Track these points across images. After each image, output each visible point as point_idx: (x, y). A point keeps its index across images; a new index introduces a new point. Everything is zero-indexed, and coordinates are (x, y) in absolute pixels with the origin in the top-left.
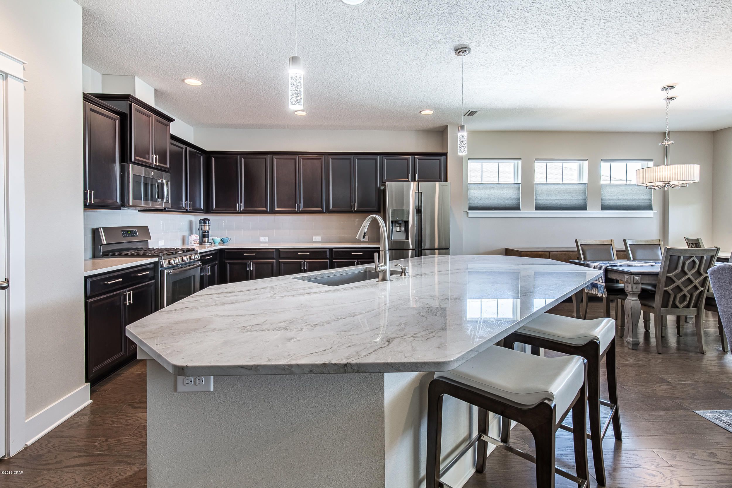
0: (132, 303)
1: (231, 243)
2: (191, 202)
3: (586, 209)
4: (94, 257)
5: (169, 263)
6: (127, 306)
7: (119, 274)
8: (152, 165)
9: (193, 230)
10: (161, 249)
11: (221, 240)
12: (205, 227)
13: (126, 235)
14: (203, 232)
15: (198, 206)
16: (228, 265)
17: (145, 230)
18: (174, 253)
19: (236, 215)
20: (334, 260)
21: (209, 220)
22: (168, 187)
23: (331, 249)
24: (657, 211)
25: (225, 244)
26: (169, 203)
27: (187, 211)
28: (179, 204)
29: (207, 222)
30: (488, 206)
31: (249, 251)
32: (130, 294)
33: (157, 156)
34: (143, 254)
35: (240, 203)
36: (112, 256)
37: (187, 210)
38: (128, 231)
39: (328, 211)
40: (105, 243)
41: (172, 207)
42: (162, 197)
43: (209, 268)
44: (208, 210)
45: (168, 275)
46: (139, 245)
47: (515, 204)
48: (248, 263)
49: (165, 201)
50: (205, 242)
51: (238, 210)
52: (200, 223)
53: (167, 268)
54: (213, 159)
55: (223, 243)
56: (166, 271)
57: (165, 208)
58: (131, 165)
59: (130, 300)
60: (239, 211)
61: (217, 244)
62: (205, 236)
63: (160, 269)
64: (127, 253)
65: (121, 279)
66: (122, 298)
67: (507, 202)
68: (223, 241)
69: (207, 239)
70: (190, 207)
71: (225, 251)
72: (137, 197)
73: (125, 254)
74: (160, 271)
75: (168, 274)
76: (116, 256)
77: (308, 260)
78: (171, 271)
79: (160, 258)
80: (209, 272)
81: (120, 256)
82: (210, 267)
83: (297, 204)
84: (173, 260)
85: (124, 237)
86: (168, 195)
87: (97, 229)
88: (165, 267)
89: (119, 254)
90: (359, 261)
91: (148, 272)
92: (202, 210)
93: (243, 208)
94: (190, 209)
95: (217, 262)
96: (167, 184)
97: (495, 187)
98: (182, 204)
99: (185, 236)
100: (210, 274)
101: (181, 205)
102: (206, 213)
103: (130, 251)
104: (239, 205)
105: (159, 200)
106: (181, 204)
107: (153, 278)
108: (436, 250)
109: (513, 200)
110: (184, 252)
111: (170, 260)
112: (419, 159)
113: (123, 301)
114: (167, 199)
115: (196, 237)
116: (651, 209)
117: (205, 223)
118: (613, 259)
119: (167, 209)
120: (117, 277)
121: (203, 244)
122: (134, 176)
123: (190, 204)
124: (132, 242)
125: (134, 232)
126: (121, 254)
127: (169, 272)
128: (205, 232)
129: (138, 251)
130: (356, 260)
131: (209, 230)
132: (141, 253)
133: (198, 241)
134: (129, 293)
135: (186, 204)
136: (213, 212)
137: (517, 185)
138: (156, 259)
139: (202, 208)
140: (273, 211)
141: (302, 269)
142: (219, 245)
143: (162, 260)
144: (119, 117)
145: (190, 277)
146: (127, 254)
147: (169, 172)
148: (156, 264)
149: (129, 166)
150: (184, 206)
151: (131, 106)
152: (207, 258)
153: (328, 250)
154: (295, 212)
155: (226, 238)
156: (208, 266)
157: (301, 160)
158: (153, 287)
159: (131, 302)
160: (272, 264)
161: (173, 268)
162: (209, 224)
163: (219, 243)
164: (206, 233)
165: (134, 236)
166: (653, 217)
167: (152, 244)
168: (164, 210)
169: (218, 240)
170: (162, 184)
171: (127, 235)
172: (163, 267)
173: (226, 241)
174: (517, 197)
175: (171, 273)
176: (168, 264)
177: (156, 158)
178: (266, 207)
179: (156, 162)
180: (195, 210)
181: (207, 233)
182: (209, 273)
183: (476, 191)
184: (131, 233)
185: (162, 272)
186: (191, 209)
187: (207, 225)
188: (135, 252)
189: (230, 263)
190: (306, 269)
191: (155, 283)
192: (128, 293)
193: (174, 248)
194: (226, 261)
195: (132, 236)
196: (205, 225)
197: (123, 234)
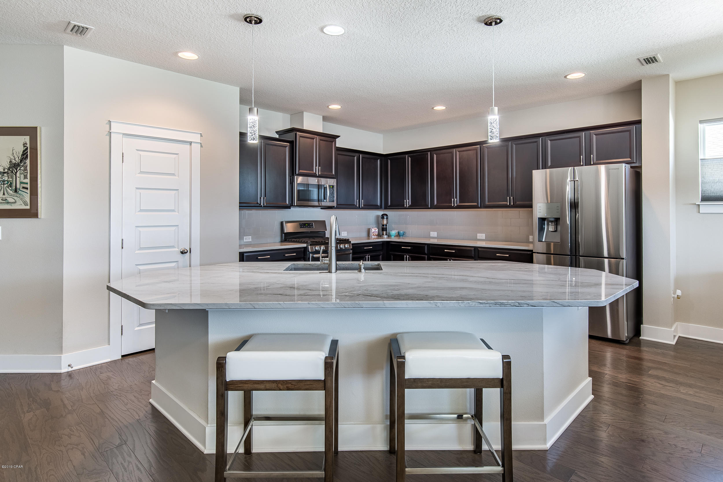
4: (281, 241)
11: (398, 233)
12: (383, 221)
13: (303, 227)
14: (382, 226)
16: (392, 257)
17: (323, 223)
19: (412, 211)
21: (387, 215)
23: (476, 248)
25: (401, 237)
26: (335, 202)
27: (359, 208)
29: (385, 217)
31: (406, 244)
35: (407, 200)
38: (305, 224)
39: (484, 206)
40: (286, 232)
44: (386, 206)
48: (405, 255)
49: (328, 201)
50: (384, 235)
51: (405, 206)
54: (389, 160)
56: (311, 255)
57: (334, 206)
60: (407, 207)
61: (393, 237)
62: (383, 229)
68: (399, 235)
69: (385, 232)
70: (362, 205)
71: (389, 243)
82: (370, 256)
83: (454, 199)
85: (301, 228)
87: (282, 222)
92: (379, 206)
93: (410, 204)
94: (362, 207)
95: (382, 253)
102: (383, 210)
104: (406, 202)
108: (605, 259)
112: (595, 135)
115: (375, 230)
117: (383, 218)
127: (315, 256)
128: (384, 225)
131: (387, 224)
133: (378, 234)
135: (358, 202)
136: (389, 208)
138: (305, 245)
139: (379, 204)
140: (433, 207)
148: (305, 249)
150: (355, 204)
151: (296, 134)
153: (473, 249)
155: (404, 232)
157: (458, 153)
162: (387, 218)
163: (395, 236)
165: (311, 227)
169: (394, 234)
173: (402, 234)
180: (370, 206)
181: (385, 227)
184: (308, 225)
186: (366, 206)
187: (385, 219)
189: (393, 255)
194: (390, 253)
195: (308, 227)
197: (300, 226)
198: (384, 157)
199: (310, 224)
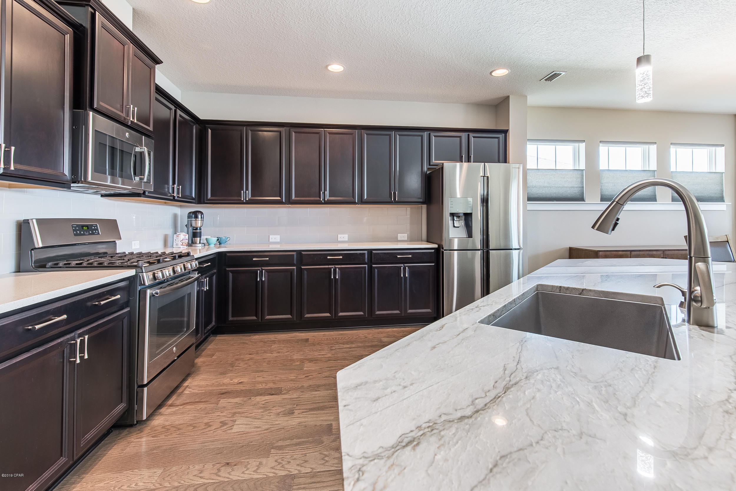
0: (86, 357)
1: (230, 244)
2: (180, 186)
3: (656, 201)
4: (19, 270)
5: (155, 278)
6: (76, 365)
7: (61, 306)
8: (127, 121)
9: (177, 227)
10: (138, 254)
11: (218, 240)
12: (196, 222)
13: (80, 232)
14: (193, 230)
15: (187, 193)
16: (231, 275)
17: (112, 225)
18: (161, 261)
19: (237, 207)
20: (373, 266)
21: (202, 213)
22: (150, 161)
23: (370, 251)
24: (731, 203)
25: (223, 245)
26: (151, 184)
27: (174, 200)
28: (164, 188)
29: (200, 216)
30: (548, 196)
31: (260, 254)
32: (82, 342)
33: (136, 108)
34: (109, 263)
35: (246, 191)
36: (52, 267)
37: (174, 197)
38: (83, 226)
39: (362, 202)
40: (41, 245)
41: (155, 192)
42: (142, 173)
43: (207, 280)
44: (200, 199)
45: (152, 298)
46: (101, 249)
47: (578, 194)
48: (259, 271)
49: (145, 180)
50: (196, 243)
51: (242, 200)
52: (189, 217)
53: (151, 287)
54: (210, 131)
55: (220, 244)
56: (149, 292)
57: (144, 192)
58: (91, 113)
59: (82, 351)
60: (244, 201)
61: (212, 246)
62: (195, 234)
63: (139, 288)
64: (81, 261)
65: (65, 316)
66: (67, 351)
67: (569, 192)
68: (220, 242)
69: (198, 239)
70: (178, 193)
71: (225, 255)
72: (99, 169)
73: (77, 264)
74: (140, 291)
75: (152, 296)
76: (60, 267)
77: (340, 266)
78: (158, 291)
79: (139, 270)
80: (206, 286)
81: (66, 267)
82: (208, 278)
83: (322, 191)
84: (160, 272)
85: (76, 235)
86: (149, 172)
87: (27, 222)
88: (147, 284)
89: (65, 264)
90: (407, 266)
91: (119, 296)
92: (193, 199)
93: (249, 197)
94: (178, 197)
95: (215, 271)
96: (149, 154)
97: (555, 174)
98: (168, 188)
99: (167, 235)
100: (208, 289)
101: (167, 190)
102: (198, 204)
103: (86, 259)
104: (245, 193)
105: (137, 179)
106: (166, 188)
107: (126, 304)
109: (576, 189)
110: (174, 258)
111: (155, 272)
112: (473, 137)
113: (68, 355)
114: (149, 177)
115: (184, 237)
116: (724, 201)
117: (196, 217)
118: (733, 260)
119: (147, 193)
120: (58, 312)
121: (194, 245)
122: (97, 133)
123: (178, 189)
124: (89, 243)
125: (93, 228)
126: (69, 264)
127: (154, 292)
128: (196, 229)
129: (99, 257)
130: (403, 265)
131: (202, 226)
132: (106, 261)
133: (187, 241)
134: (81, 340)
135: (174, 188)
136: (208, 202)
137: (580, 172)
138: (132, 272)
139: (194, 196)
140: (289, 202)
141: (332, 278)
142: (214, 247)
143: (143, 272)
144: (71, 30)
145: (183, 298)
146: (81, 264)
147: (152, 139)
148: (131, 280)
149: (88, 115)
150: (171, 191)
151: (93, 16)
152: (205, 266)
153: (366, 252)
154: (319, 203)
155: (224, 238)
156: (205, 278)
157: (328, 134)
158: (126, 321)
159: (84, 356)
160: (291, 271)
161: (160, 286)
162: (201, 218)
163: (214, 245)
164: (197, 231)
165: (93, 234)
166: (725, 209)
167: (122, 247)
168: (142, 195)
169: (214, 240)
170: (142, 154)
171: (82, 232)
172: (144, 284)
173: (224, 242)
174: (580, 185)
175: (157, 293)
176: (153, 280)
177: (133, 111)
178: (280, 196)
179: (133, 118)
180: (185, 199)
181: (199, 231)
182: (206, 288)
183: (535, 179)
184: (88, 228)
185: (143, 293)
186: (180, 196)
187: (200, 219)
188: (95, 260)
189: (232, 272)
190: (337, 278)
191: (130, 312)
192: (79, 341)
193: (157, 253)
194: (227, 269)
195: (90, 234)
196: (196, 220)
197: (74, 231)
198: (204, 124)
199: (92, 225)
